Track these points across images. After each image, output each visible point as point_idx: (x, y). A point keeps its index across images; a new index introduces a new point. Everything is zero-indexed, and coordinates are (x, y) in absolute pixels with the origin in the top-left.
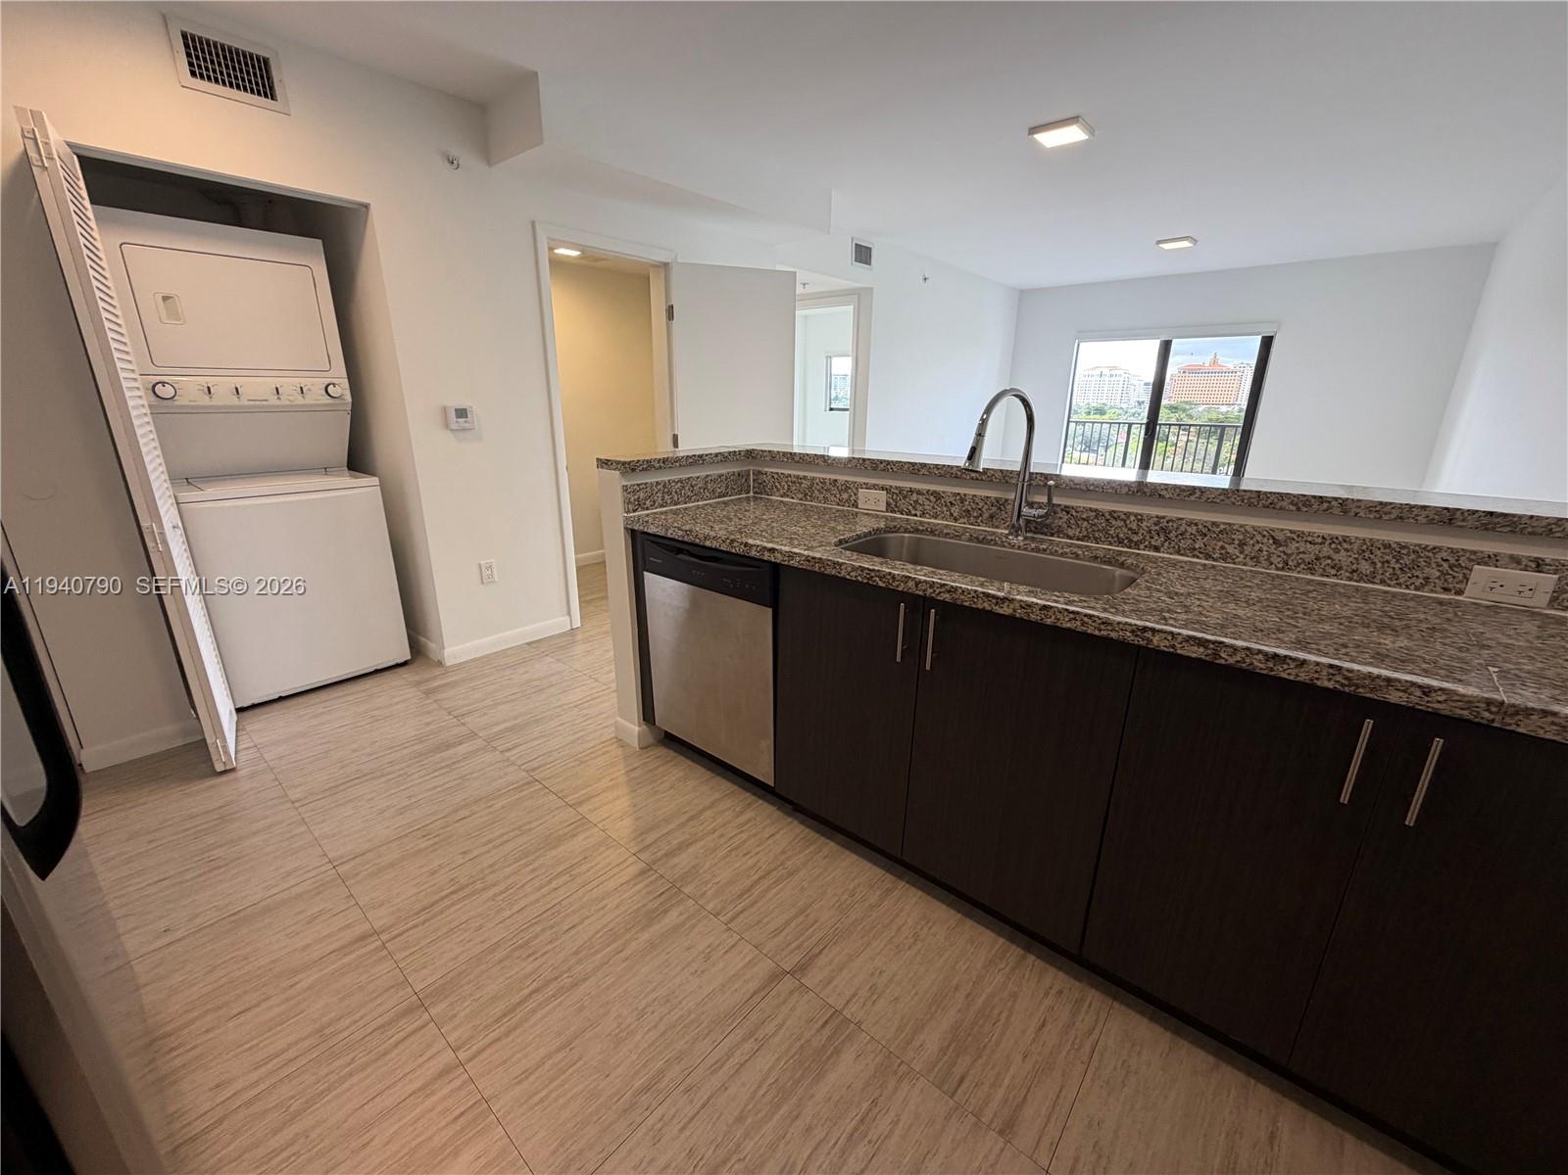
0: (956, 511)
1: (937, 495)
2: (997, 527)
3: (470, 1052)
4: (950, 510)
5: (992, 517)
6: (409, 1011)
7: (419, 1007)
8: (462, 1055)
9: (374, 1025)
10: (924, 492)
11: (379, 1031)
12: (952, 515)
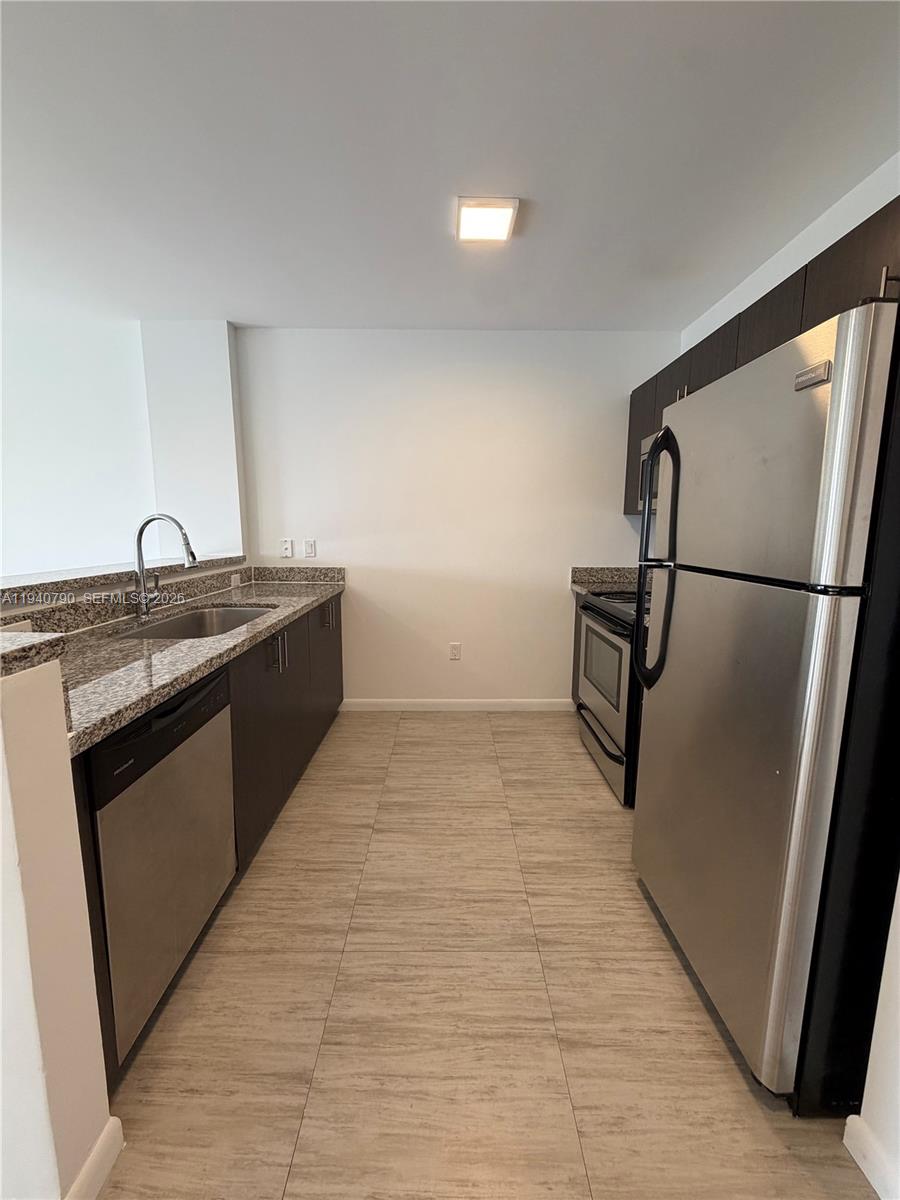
0: (90, 615)
1: (75, 607)
2: (118, 617)
3: (520, 895)
4: (86, 617)
5: (113, 611)
6: (546, 942)
7: (541, 940)
8: (525, 896)
9: (566, 948)
10: (65, 607)
11: (563, 941)
12: (89, 620)
